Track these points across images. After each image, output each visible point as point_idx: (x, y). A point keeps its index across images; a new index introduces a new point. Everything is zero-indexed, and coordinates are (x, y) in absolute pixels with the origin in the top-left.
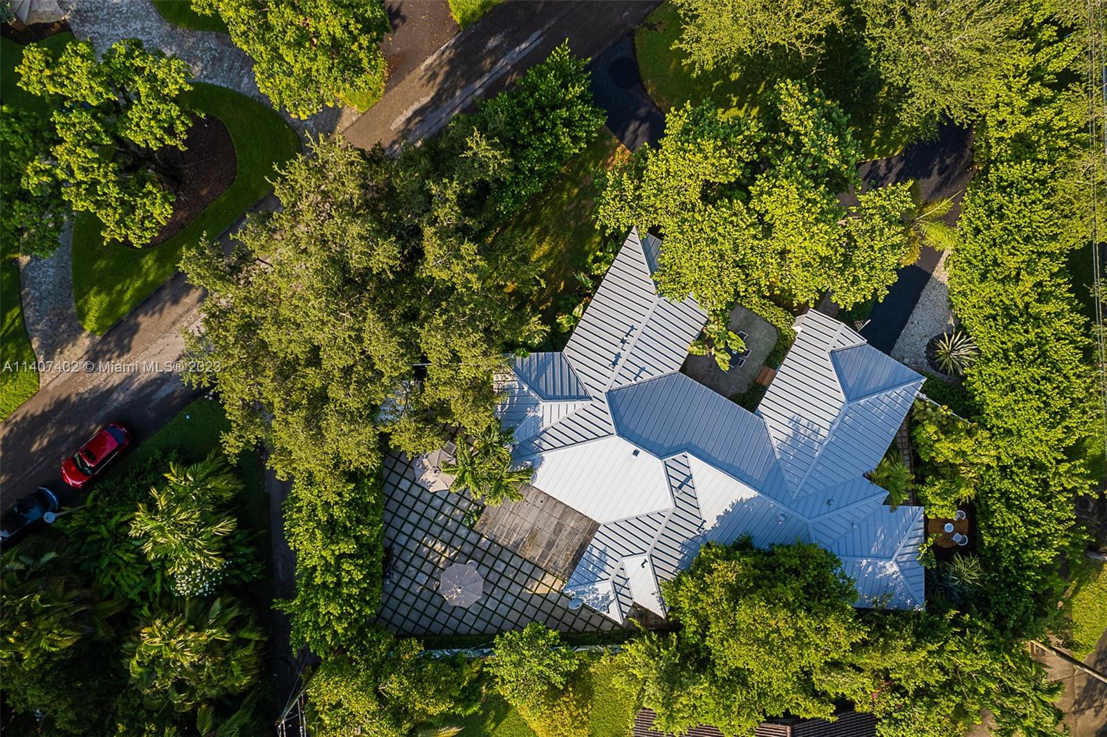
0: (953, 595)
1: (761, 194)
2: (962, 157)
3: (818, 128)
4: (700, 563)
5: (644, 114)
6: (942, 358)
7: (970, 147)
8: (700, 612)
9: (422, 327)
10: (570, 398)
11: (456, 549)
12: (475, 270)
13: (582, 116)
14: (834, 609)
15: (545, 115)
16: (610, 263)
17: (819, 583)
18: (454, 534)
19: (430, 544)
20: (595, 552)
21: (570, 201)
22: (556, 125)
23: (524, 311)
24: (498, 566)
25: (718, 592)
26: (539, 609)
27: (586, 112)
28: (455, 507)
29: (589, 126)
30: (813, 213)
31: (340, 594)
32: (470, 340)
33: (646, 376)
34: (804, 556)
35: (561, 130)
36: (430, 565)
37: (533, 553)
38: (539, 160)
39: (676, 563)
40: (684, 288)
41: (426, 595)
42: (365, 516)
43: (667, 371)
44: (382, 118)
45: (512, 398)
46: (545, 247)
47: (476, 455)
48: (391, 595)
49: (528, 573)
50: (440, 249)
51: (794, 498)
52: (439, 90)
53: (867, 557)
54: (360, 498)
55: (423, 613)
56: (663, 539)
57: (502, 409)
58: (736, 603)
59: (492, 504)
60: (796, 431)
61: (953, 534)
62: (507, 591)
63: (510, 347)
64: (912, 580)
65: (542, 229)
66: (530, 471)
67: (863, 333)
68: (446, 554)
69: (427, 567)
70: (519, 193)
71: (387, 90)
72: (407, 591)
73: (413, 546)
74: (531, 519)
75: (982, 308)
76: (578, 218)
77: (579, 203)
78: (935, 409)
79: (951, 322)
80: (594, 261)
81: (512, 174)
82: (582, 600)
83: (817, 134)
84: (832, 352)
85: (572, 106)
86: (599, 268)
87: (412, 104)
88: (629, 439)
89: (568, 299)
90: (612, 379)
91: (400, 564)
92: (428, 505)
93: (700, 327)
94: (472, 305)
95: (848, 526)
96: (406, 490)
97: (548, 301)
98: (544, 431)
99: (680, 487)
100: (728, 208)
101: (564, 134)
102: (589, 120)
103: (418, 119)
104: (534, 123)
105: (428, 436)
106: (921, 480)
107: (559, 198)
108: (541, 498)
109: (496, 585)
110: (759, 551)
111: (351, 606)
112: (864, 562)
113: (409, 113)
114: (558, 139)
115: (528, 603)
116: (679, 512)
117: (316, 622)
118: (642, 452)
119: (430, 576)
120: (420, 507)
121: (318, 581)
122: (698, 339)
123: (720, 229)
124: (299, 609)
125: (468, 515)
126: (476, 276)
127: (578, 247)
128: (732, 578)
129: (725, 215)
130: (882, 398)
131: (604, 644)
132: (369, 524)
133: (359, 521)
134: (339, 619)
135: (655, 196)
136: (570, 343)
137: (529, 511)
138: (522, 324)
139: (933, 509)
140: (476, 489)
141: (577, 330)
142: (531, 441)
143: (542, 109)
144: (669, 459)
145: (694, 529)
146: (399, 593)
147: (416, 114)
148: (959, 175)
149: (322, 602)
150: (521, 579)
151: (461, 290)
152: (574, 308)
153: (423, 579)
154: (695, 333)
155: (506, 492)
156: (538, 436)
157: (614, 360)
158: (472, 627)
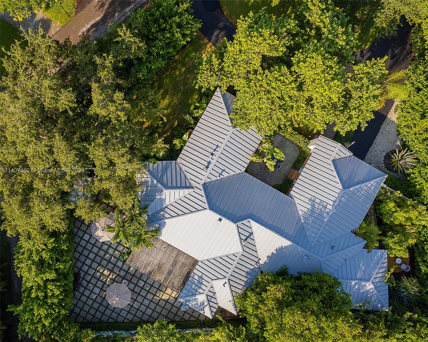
0: (403, 301)
1: (299, 62)
2: (404, 49)
3: (332, 23)
4: (258, 284)
5: (222, 26)
6: (394, 164)
7: (409, 43)
8: (260, 315)
9: (90, 145)
10: (181, 187)
11: (116, 273)
12: (123, 109)
13: (187, 22)
14: (341, 313)
15: (166, 21)
16: (204, 109)
17: (330, 297)
18: (115, 265)
19: (101, 271)
20: (196, 277)
21: (181, 75)
22: (172, 27)
23: (153, 136)
24: (140, 283)
25: (271, 304)
26: (163, 308)
27: (190, 20)
28: (116, 249)
29: (192, 28)
30: (330, 75)
31: (46, 303)
32: (120, 153)
33: (225, 175)
34: (321, 281)
35: (176, 29)
36: (101, 283)
37: (160, 277)
38: (162, 48)
39: (243, 283)
40: (249, 122)
41: (99, 300)
42: (62, 257)
43: (238, 171)
44: (74, 29)
45: (147, 187)
46: (166, 101)
47: (126, 221)
48: (79, 300)
49: (157, 287)
50: (101, 95)
51: (313, 245)
52: (106, 13)
53: (355, 280)
54: (58, 246)
55: (97, 310)
56: (236, 270)
57: (141, 194)
58: (282, 312)
59: (135, 250)
60: (313, 206)
61: (401, 265)
62: (145, 298)
63: (146, 158)
64: (381, 293)
65: (164, 91)
66: (158, 231)
67: (350, 149)
68: (110, 277)
69: (100, 284)
70: (151, 67)
71: (76, 13)
72: (88, 297)
73: (92, 272)
74: (159, 257)
75: (421, 134)
76: (185, 84)
77: (186, 76)
78: (392, 193)
79: (398, 143)
80: (194, 109)
81: (147, 56)
82: (189, 305)
83: (332, 26)
84: (333, 160)
85: (182, 16)
86: (198, 112)
87: (91, 21)
88: (216, 211)
89: (180, 131)
90: (205, 176)
91: (84, 282)
92: (100, 249)
93: (256, 146)
94: (121, 131)
95: (343, 261)
96: (87, 240)
97: (168, 132)
98: (166, 207)
99: (246, 240)
100: (278, 72)
101: (177, 32)
102: (192, 25)
103: (93, 30)
104: (159, 26)
105: (97, 211)
106: (384, 234)
107: (174, 73)
108: (164, 245)
109: (139, 294)
110: (292, 276)
111: (53, 309)
112: (353, 283)
113: (88, 26)
114: (173, 35)
115: (157, 304)
116: (245, 254)
117: (32, 320)
118: (224, 220)
119: (101, 289)
120: (95, 250)
121: (33, 295)
122: (255, 153)
123: (273, 85)
124: (23, 312)
125: (122, 254)
126: (123, 113)
127: (185, 101)
128: (279, 295)
129: (276, 76)
130: (362, 187)
131: (201, 328)
132: (64, 262)
133: (57, 260)
134: (46, 317)
135: (233, 65)
136: (181, 155)
137: (158, 253)
138: (153, 144)
139: (394, 251)
140: (126, 241)
141: (185, 148)
142: (158, 212)
143: (164, 18)
144: (239, 224)
145: (254, 263)
146: (84, 299)
147: (92, 26)
148: (403, 59)
149: (35, 308)
150: (153, 290)
151: (114, 121)
152: (183, 135)
153: (97, 290)
154: (254, 150)
155: (144, 243)
156: (162, 210)
157: (206, 165)
158: (125, 318)
